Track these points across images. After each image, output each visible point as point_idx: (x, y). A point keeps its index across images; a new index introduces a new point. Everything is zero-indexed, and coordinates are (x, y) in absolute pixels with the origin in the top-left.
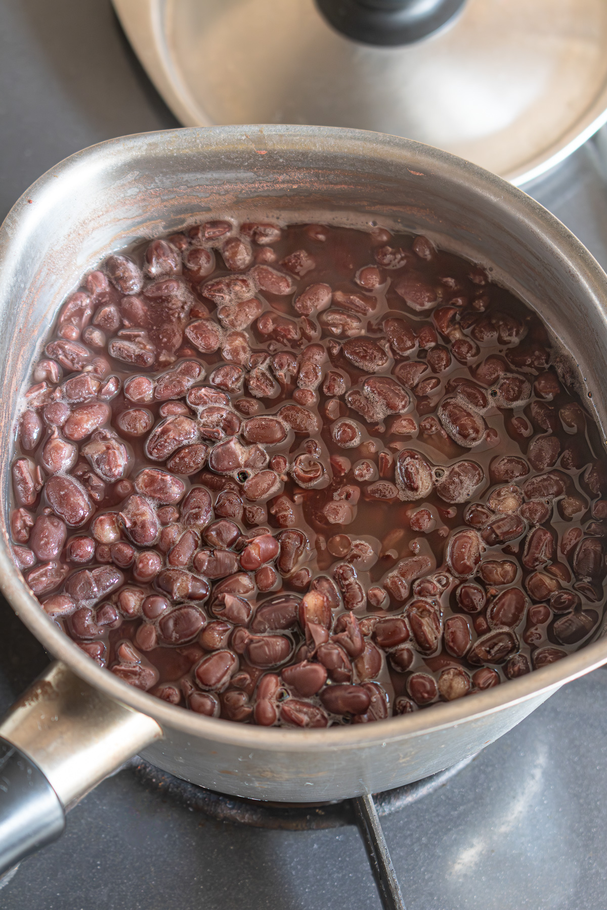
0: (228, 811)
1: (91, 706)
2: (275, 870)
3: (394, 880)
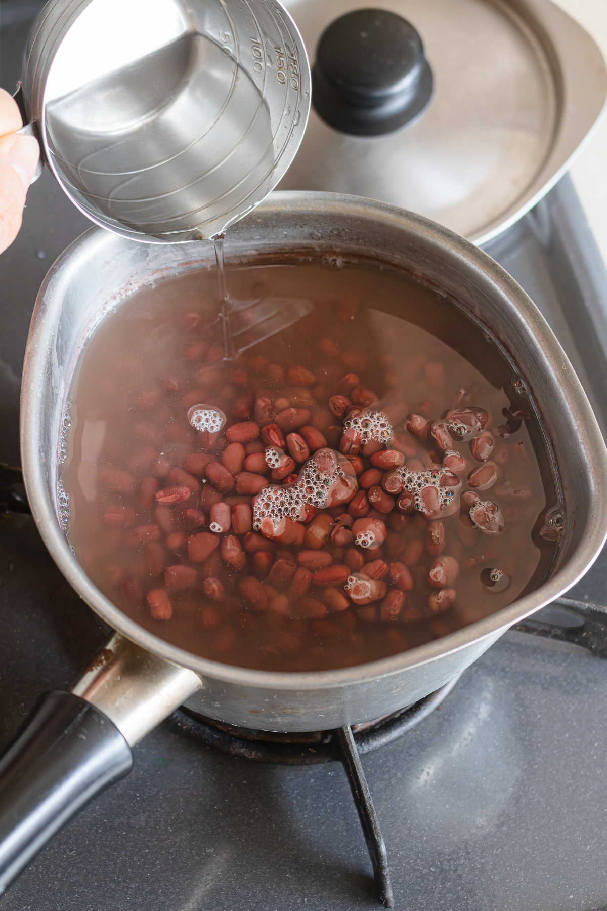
0: (238, 749)
3: (371, 805)
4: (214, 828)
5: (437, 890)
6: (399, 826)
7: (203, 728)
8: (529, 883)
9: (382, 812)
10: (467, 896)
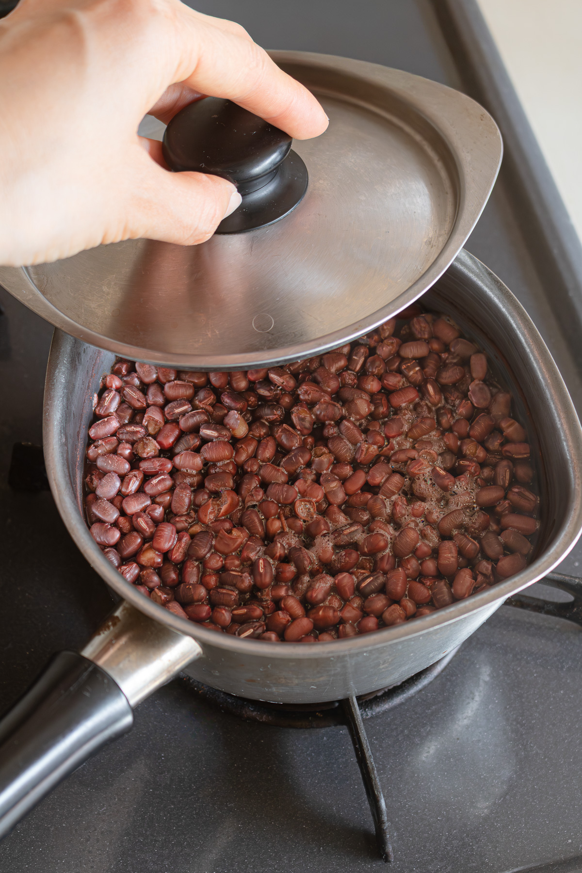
0: (251, 712)
1: (149, 633)
2: (295, 757)
4: (235, 784)
5: (444, 838)
8: (530, 829)
10: (472, 842)
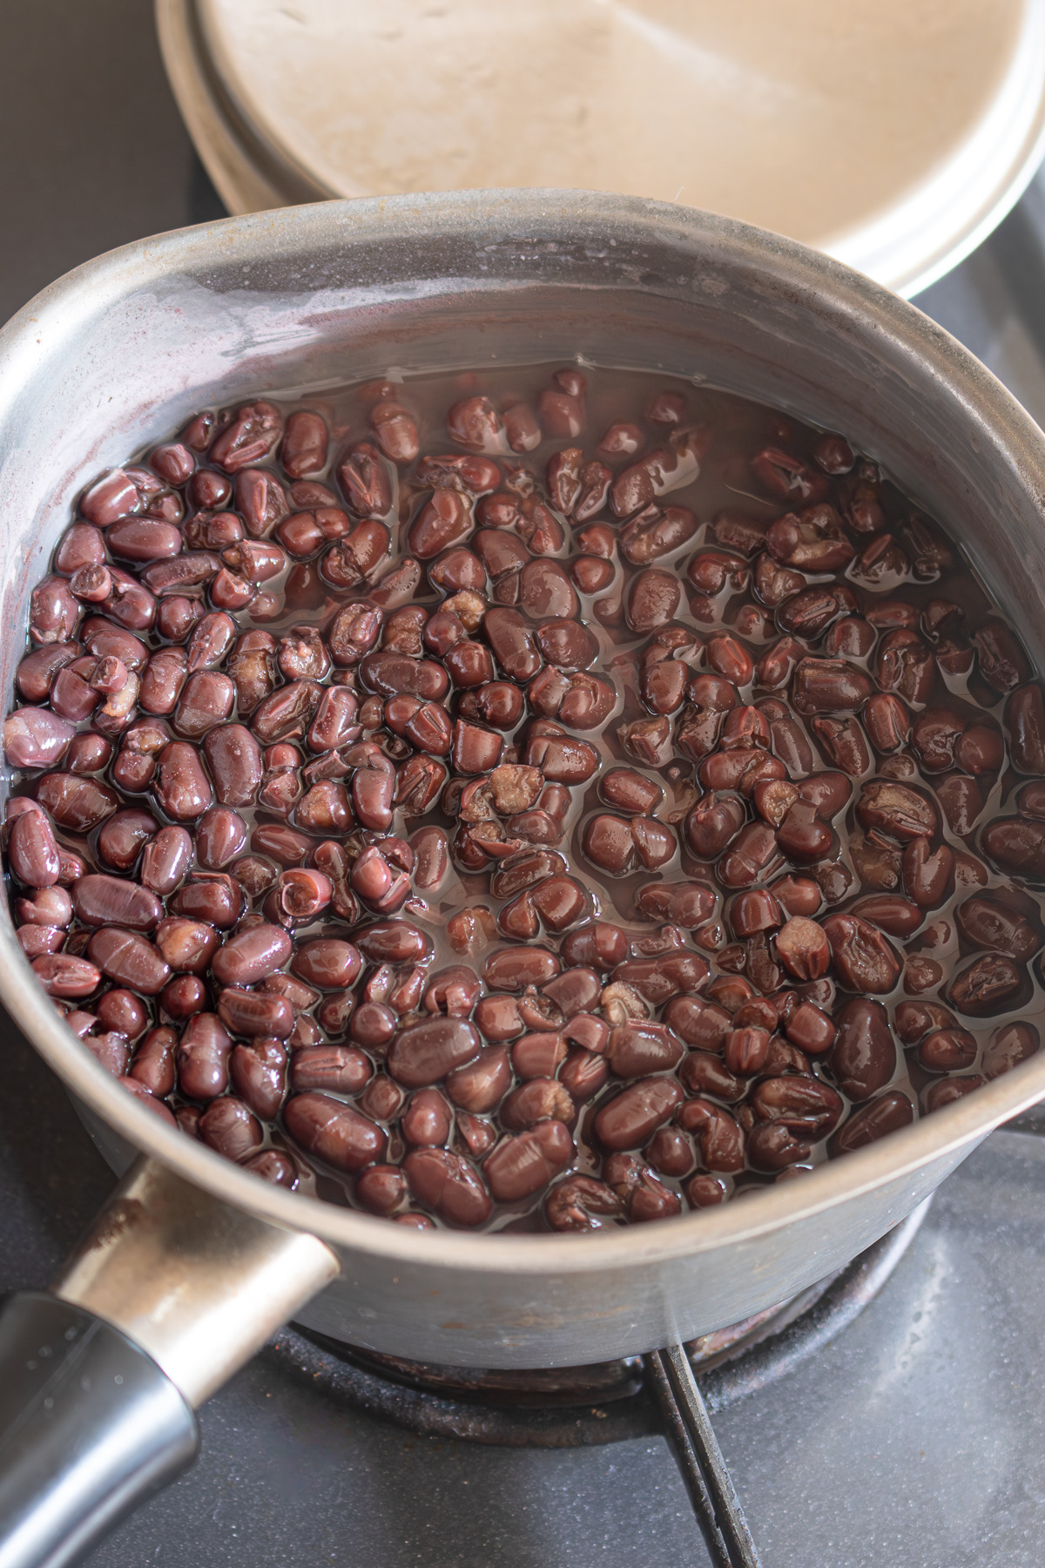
0: (437, 1416)
3: (742, 1527)
6: (811, 1554)
7: (357, 1374)
9: (771, 1525)
